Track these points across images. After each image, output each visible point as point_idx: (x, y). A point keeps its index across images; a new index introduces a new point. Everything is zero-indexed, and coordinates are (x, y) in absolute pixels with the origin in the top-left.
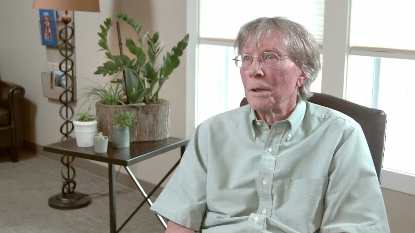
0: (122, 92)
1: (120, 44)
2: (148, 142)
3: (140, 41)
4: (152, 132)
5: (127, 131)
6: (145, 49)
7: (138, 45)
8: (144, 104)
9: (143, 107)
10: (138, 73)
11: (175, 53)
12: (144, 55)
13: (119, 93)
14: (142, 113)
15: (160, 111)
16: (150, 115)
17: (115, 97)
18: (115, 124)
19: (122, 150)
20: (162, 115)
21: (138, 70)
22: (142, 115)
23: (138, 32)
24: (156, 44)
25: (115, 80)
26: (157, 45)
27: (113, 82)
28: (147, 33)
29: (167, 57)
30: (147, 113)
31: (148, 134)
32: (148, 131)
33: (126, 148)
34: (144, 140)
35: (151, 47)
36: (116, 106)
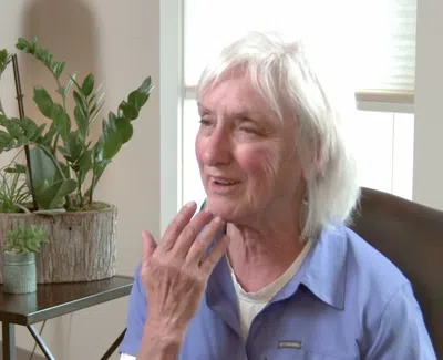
0: (26, 189)
1: (20, 97)
2: (74, 283)
3: (61, 91)
4: (81, 264)
5: (32, 262)
6: (70, 107)
7: (56, 99)
8: (63, 210)
9: (62, 215)
10: (53, 152)
11: (124, 113)
12: (68, 119)
13: (19, 190)
14: (61, 228)
15: (95, 225)
16: (77, 232)
17: (12, 198)
18: (10, 249)
19: (21, 297)
20: (99, 232)
21: (52, 144)
22: (61, 233)
23: (57, 76)
24: (89, 98)
25: (12, 166)
26: (91, 100)
27: (9, 170)
28: (74, 77)
29: (110, 121)
30: (70, 229)
31: (72, 269)
32: (73, 263)
33: (29, 293)
34: (65, 280)
35: (81, 102)
36: (12, 214)
